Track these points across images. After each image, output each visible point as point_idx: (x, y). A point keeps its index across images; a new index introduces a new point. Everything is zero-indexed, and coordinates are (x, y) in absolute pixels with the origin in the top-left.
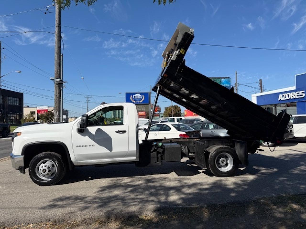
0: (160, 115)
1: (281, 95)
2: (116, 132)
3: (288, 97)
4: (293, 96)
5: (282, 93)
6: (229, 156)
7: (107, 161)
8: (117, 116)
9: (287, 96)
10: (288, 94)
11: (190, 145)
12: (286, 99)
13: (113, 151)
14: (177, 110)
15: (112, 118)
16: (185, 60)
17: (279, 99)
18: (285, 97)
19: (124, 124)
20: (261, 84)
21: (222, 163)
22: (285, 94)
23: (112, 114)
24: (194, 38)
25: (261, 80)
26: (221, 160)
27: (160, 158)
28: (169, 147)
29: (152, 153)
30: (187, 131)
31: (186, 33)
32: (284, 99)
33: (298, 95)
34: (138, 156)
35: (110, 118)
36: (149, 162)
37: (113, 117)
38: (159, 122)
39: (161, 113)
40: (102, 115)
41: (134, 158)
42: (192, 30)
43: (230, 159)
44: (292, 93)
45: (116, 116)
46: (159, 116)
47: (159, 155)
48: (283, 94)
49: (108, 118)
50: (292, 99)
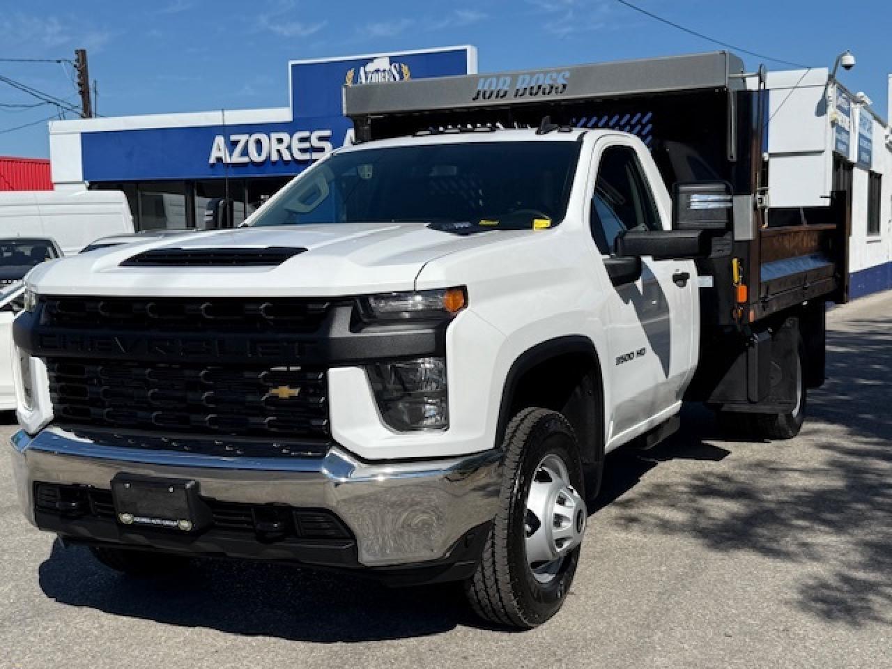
1: (220, 140)
3: (256, 154)
4: (282, 147)
5: (226, 130)
9: (252, 149)
10: (255, 136)
12: (245, 160)
13: (669, 376)
17: (212, 160)
18: (245, 152)
20: (83, 74)
22: (243, 138)
25: (82, 54)
32: (236, 158)
33: (306, 145)
44: (274, 136)
48: (233, 138)
50: (274, 163)
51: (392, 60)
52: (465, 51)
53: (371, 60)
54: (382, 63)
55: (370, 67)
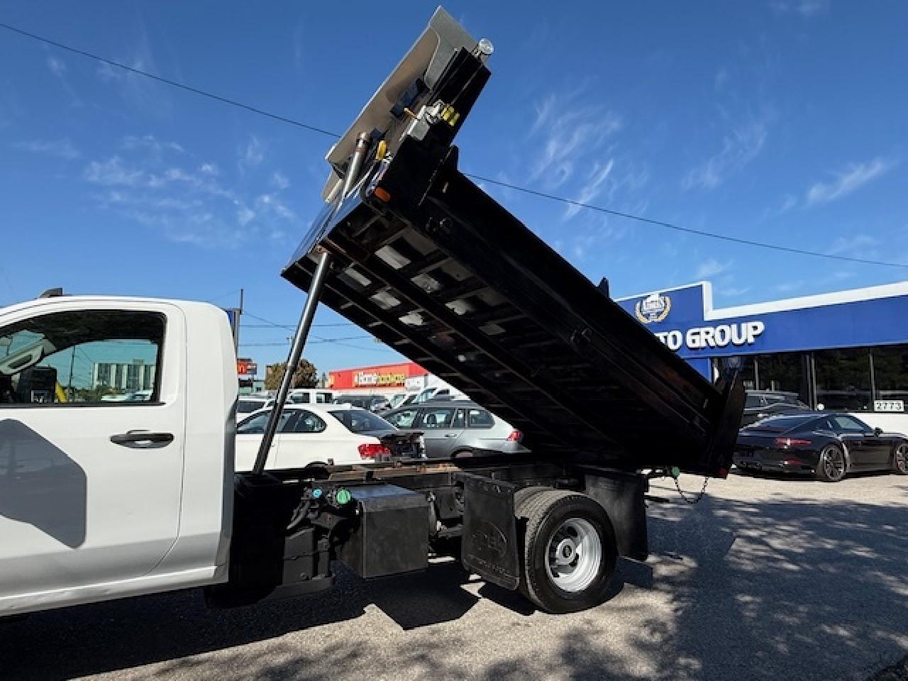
0: (254, 384)
2: (116, 440)
6: (584, 528)
7: (43, 600)
8: (113, 384)
11: (442, 488)
13: (86, 545)
14: (305, 372)
15: (95, 387)
16: (456, 150)
19: (161, 400)
21: (565, 556)
23: (96, 377)
24: (491, 77)
26: (560, 547)
27: (324, 557)
28: (379, 508)
29: (293, 537)
30: (384, 433)
31: (464, 52)
34: (225, 557)
35: (87, 388)
36: (277, 578)
37: (96, 383)
38: (261, 405)
39: (256, 377)
40: (43, 355)
41: (205, 572)
42: (485, 46)
43: (586, 539)
45: (109, 382)
46: (251, 385)
47: (324, 542)
49: (79, 388)
51: (661, 295)
52: (701, 286)
53: (646, 298)
54: (655, 296)
55: (649, 300)
